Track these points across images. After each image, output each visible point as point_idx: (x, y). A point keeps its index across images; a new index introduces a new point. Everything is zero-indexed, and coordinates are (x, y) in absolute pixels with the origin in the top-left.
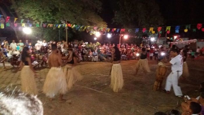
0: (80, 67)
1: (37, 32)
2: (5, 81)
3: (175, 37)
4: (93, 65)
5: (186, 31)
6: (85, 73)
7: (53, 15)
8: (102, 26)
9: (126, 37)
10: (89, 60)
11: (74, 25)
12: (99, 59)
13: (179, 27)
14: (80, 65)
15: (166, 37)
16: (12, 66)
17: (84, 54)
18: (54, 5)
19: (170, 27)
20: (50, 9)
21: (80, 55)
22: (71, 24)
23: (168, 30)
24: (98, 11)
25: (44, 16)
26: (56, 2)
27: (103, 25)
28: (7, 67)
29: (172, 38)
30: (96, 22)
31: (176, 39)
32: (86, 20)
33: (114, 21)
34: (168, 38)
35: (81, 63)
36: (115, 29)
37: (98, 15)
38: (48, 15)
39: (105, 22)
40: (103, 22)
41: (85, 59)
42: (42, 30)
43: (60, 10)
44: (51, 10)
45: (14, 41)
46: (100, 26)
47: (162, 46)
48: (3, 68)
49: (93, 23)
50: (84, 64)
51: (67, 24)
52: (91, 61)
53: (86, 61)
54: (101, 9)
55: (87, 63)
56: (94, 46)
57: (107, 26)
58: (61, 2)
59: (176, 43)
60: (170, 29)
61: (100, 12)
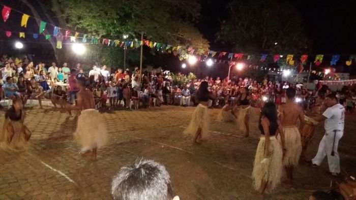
0: (162, 114)
1: (92, 52)
2: (46, 129)
3: (327, 71)
4: (182, 111)
5: (348, 63)
6: (171, 125)
7: (121, 25)
8: (201, 47)
9: (240, 67)
10: (176, 103)
11: (155, 44)
12: (192, 102)
13: (339, 56)
14: (160, 110)
15: (311, 70)
16: (53, 105)
17: (169, 92)
18: (123, 8)
19: (322, 56)
20: (117, 14)
21: (161, 92)
22: (150, 41)
23: (318, 61)
24: (194, 20)
25: (107, 25)
26: (127, 3)
27: (202, 44)
28: (44, 106)
29: (320, 73)
30: (190, 39)
31: (329, 75)
32: (174, 34)
33: (219, 37)
34: (314, 72)
35: (163, 106)
36: (225, 53)
37: (195, 26)
38: (113, 24)
39: (206, 40)
40: (202, 40)
41: (168, 100)
42: (101, 49)
43: (133, 17)
44: (119, 17)
45: (54, 64)
46: (197, 45)
47: (301, 85)
48: (39, 107)
49: (186, 40)
50: (168, 109)
51: (144, 41)
52: (177, 104)
53: (170, 104)
54: (198, 17)
55: (173, 108)
56: (184, 80)
57: (209, 46)
58: (135, 4)
59: (328, 83)
60: (321, 59)
61: (197, 22)
